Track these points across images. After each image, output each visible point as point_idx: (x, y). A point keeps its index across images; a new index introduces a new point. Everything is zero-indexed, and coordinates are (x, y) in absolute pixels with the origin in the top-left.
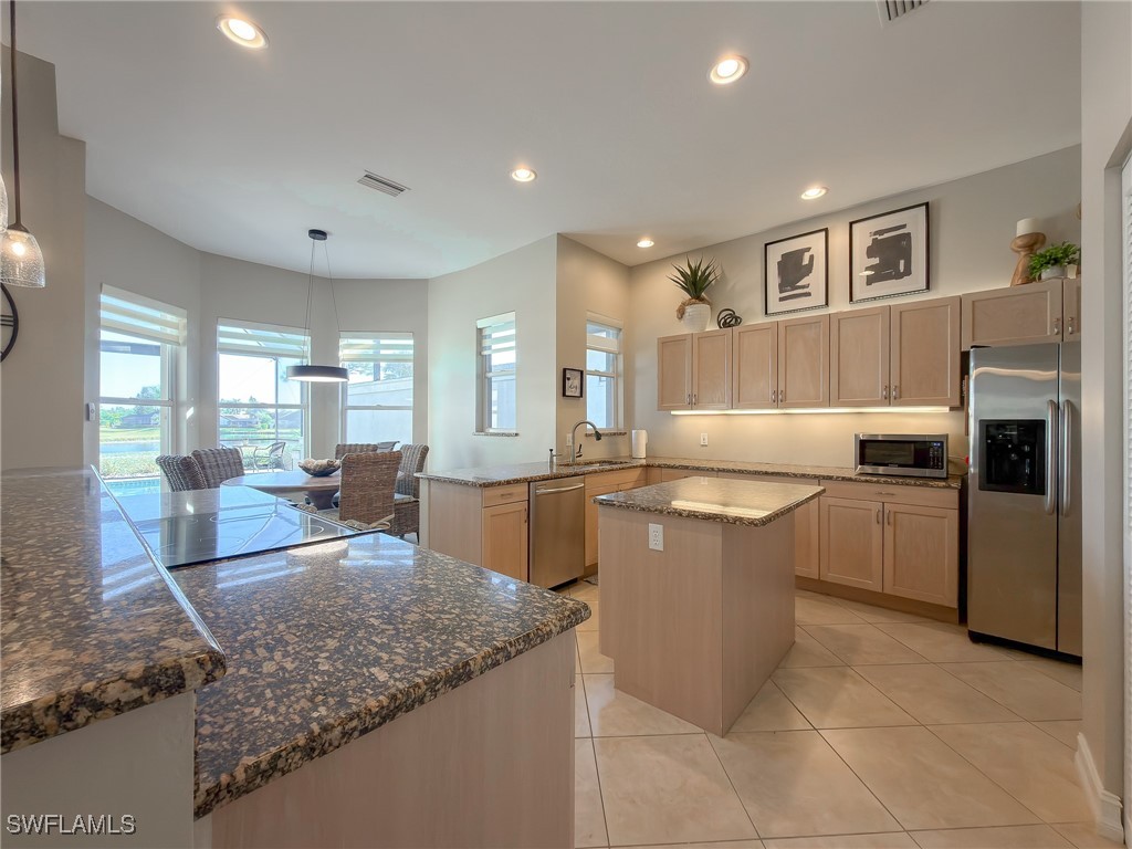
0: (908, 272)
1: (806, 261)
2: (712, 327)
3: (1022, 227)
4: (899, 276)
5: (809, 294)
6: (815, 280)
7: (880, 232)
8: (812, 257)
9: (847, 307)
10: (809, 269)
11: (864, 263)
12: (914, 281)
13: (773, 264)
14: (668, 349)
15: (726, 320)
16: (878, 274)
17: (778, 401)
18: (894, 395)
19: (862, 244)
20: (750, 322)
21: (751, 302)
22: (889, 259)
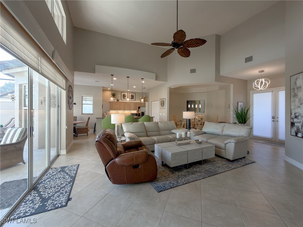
2: (116, 101)
3: (141, 98)
5: (125, 99)
7: (132, 95)
9: (129, 101)
10: (126, 96)
11: (130, 97)
12: (134, 100)
13: (122, 94)
14: (111, 103)
15: (118, 100)
16: (131, 98)
17: (125, 110)
18: (134, 110)
19: (130, 95)
20: (120, 101)
21: (119, 98)
22: (132, 97)
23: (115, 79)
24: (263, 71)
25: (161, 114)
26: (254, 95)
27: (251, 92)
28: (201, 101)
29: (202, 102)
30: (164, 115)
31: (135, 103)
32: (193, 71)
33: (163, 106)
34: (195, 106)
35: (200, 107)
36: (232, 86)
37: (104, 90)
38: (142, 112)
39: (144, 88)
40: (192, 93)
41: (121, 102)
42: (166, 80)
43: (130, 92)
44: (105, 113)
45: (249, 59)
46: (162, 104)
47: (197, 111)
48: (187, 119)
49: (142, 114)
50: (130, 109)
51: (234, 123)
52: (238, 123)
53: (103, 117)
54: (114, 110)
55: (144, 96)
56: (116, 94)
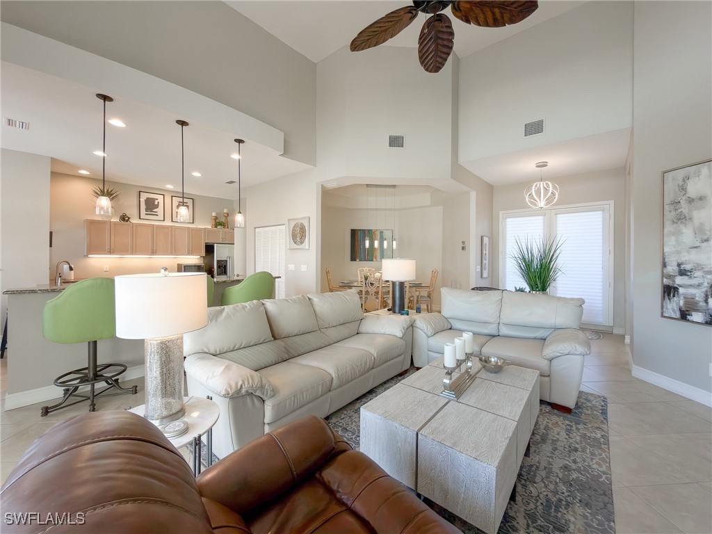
1: (156, 203)
2: (116, 219)
3: (214, 214)
5: (157, 215)
6: (160, 210)
8: (158, 202)
9: (169, 224)
10: (157, 206)
11: (176, 210)
12: (189, 219)
13: (142, 200)
14: (94, 226)
15: (124, 218)
17: (153, 252)
18: (190, 252)
19: (175, 204)
20: (134, 220)
21: (132, 212)
23: (116, 122)
24: (544, 165)
25: (291, 267)
26: (508, 220)
27: (501, 213)
28: (385, 231)
29: (387, 234)
30: (304, 268)
31: (193, 229)
32: (396, 142)
33: (302, 243)
34: (372, 244)
35: (394, 246)
36: (473, 195)
37: (60, 172)
38: (219, 262)
39: (231, 182)
40: (364, 209)
41: (138, 225)
42: (311, 159)
43: (175, 194)
44: (66, 267)
45: (534, 128)
46: (299, 234)
47: (376, 257)
48: (394, 283)
49: (219, 267)
50: (174, 251)
51: (519, 290)
52: (528, 289)
53: (53, 281)
54: (110, 252)
55: (225, 211)
56: (118, 193)
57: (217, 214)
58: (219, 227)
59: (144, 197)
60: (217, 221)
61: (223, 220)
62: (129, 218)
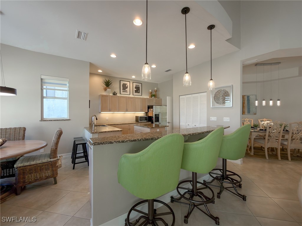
0: (139, 92)
3: (150, 91)
4: (139, 93)
5: (127, 92)
7: (137, 85)
8: (128, 86)
9: (132, 96)
10: (127, 88)
11: (134, 89)
12: (140, 94)
14: (103, 98)
16: (136, 92)
17: (127, 111)
18: (141, 111)
19: (134, 86)
20: (118, 95)
21: (117, 91)
22: (137, 90)
25: (213, 119)
28: (250, 96)
29: (252, 98)
30: (226, 119)
31: (141, 99)
33: (224, 103)
38: (155, 115)
41: (120, 97)
43: (134, 81)
46: (221, 97)
49: (156, 118)
50: (135, 110)
54: (110, 111)
55: (155, 89)
56: (112, 82)
57: (152, 90)
58: (153, 97)
59: (122, 83)
60: (152, 94)
61: (154, 93)
62: (116, 94)
